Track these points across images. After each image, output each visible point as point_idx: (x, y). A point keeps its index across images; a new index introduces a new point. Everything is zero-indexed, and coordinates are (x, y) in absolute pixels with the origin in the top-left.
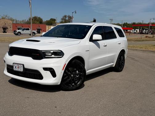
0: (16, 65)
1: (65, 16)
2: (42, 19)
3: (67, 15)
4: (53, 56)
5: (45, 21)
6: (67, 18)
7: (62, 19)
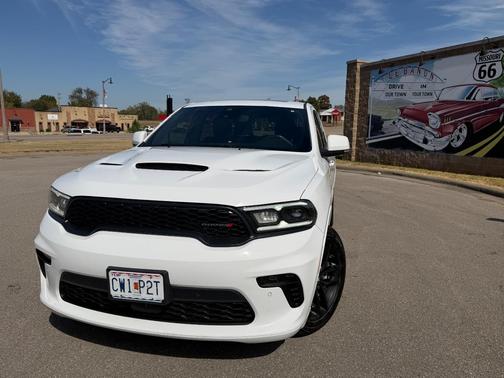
0: (124, 276)
1: (80, 91)
2: (18, 97)
3: (84, 88)
4: (283, 225)
5: (29, 101)
6: (84, 96)
7: (72, 97)
